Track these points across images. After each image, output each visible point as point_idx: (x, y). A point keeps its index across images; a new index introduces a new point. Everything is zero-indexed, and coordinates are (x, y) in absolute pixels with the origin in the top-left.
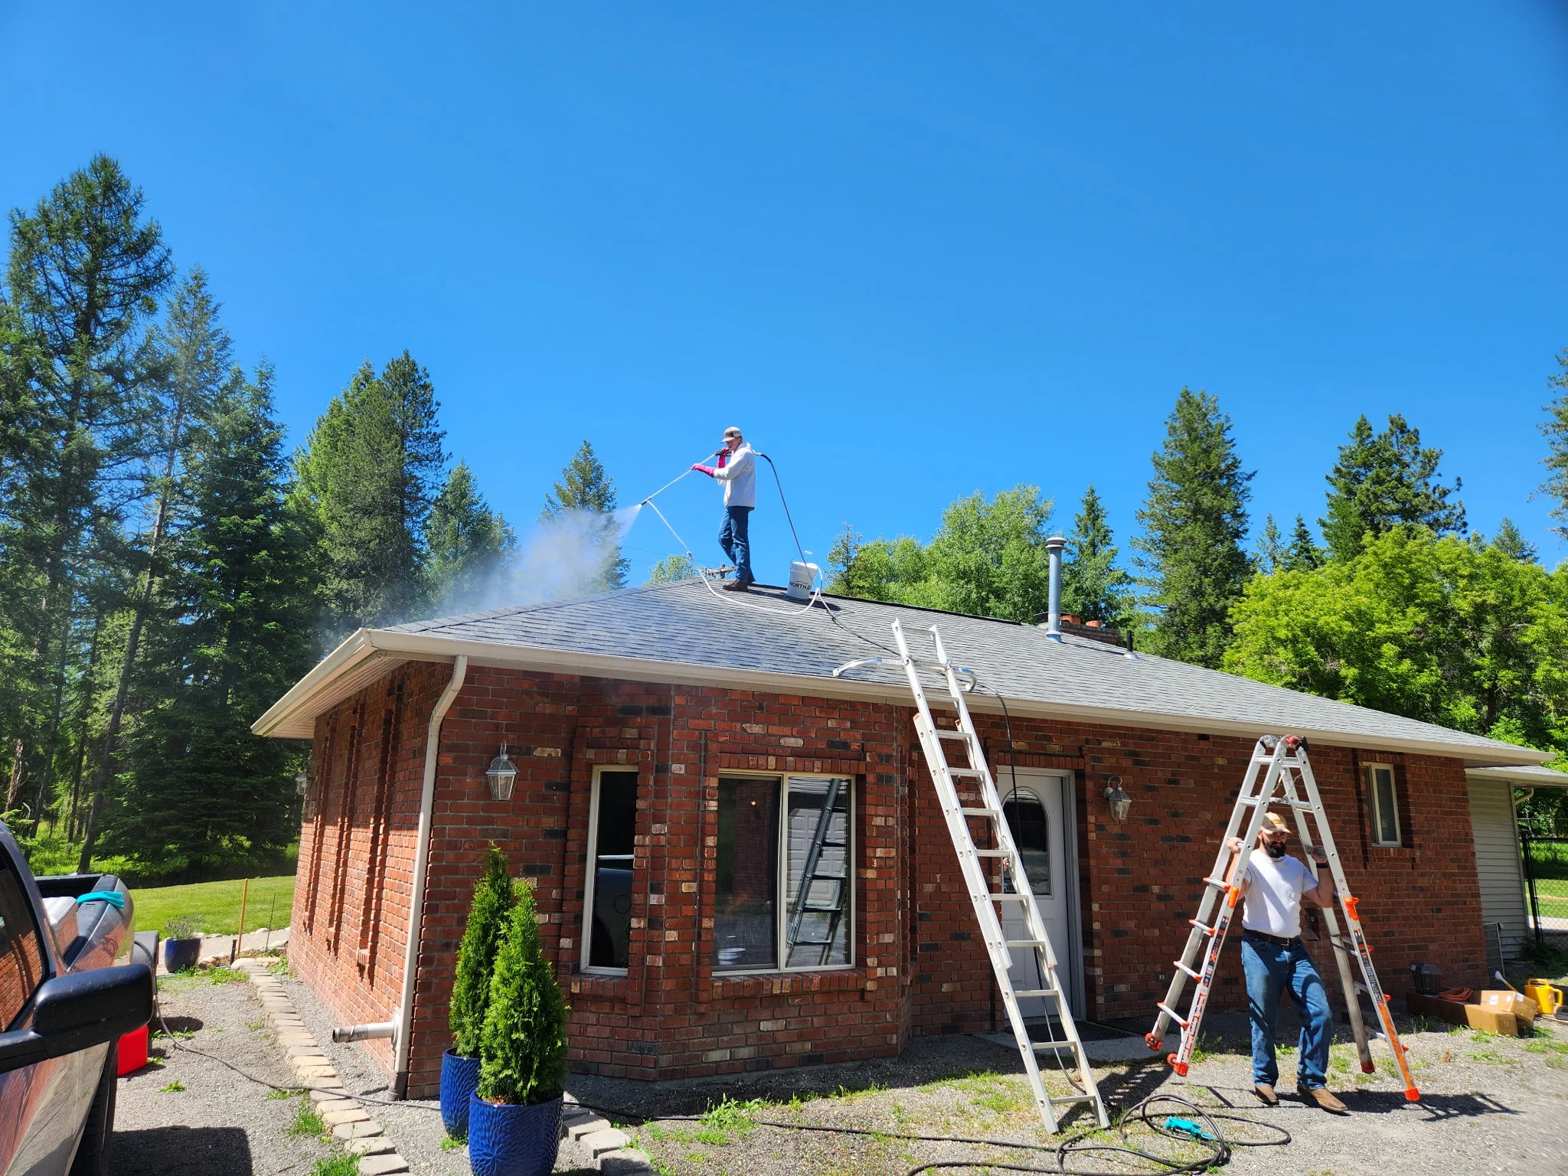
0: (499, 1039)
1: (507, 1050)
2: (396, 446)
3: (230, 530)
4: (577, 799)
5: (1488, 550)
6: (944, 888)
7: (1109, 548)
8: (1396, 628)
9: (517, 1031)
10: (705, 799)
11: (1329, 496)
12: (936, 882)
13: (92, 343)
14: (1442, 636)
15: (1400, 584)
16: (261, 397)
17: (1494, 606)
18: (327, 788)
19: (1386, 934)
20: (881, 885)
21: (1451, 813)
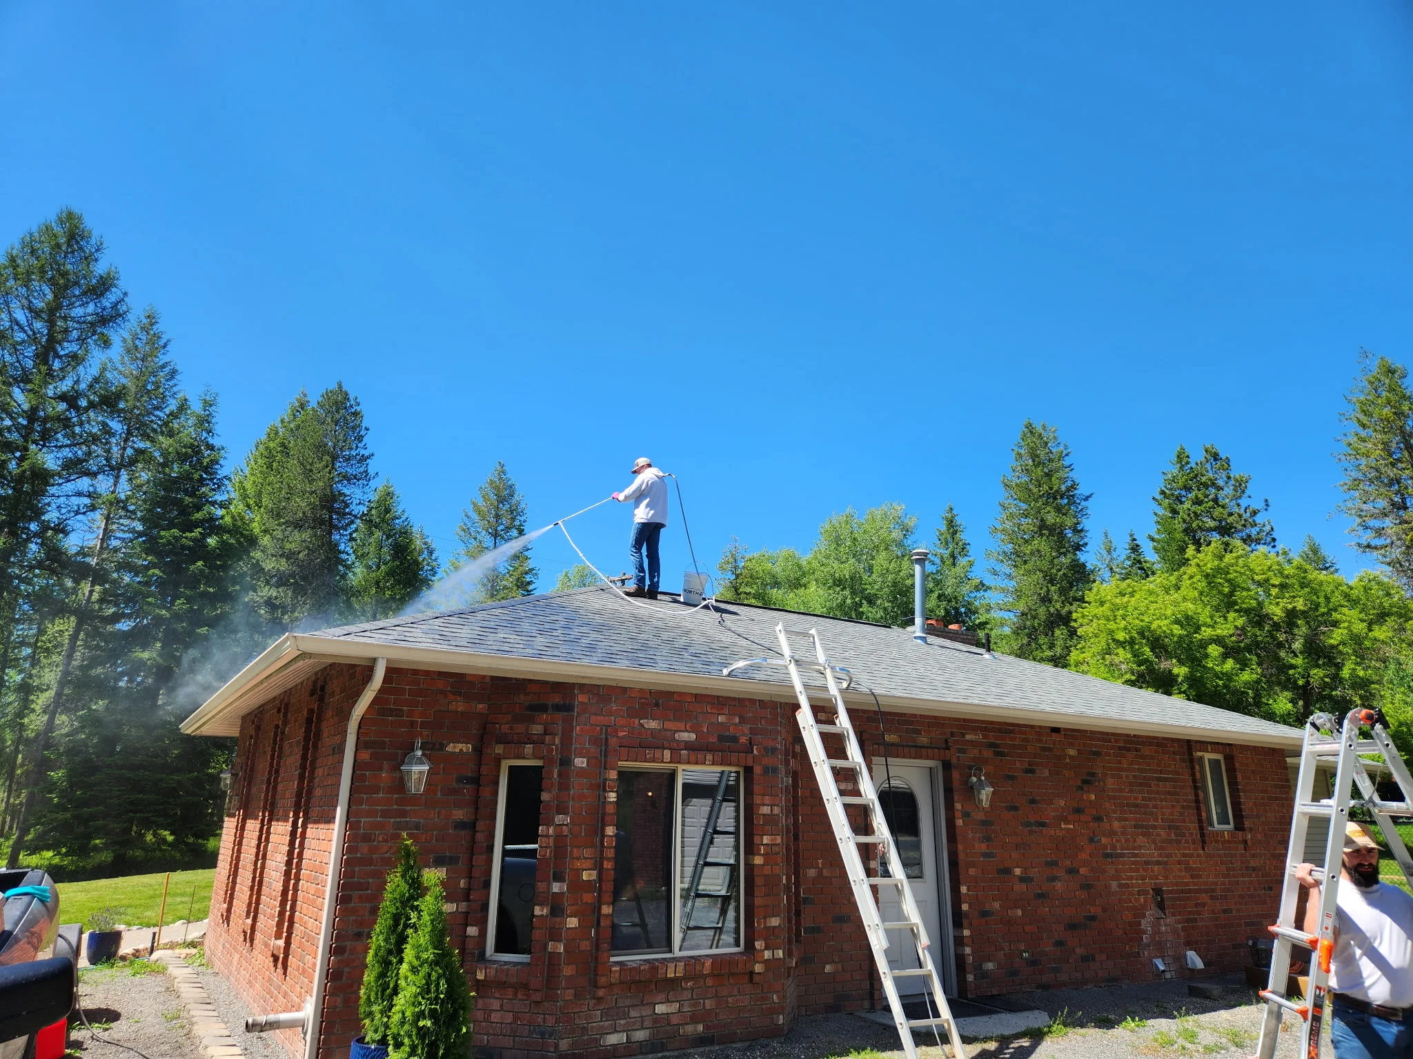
0: (407, 1027)
1: (414, 1038)
2: (327, 467)
3: (169, 543)
4: (486, 792)
5: (1295, 563)
6: (826, 873)
7: (967, 559)
8: (1219, 632)
9: (425, 1018)
10: (605, 790)
11: (1156, 514)
12: (817, 867)
13: (50, 374)
14: (1260, 638)
15: (1220, 592)
16: (205, 422)
17: (1303, 612)
18: (249, 784)
19: (1225, 911)
20: (767, 870)
21: (1276, 799)
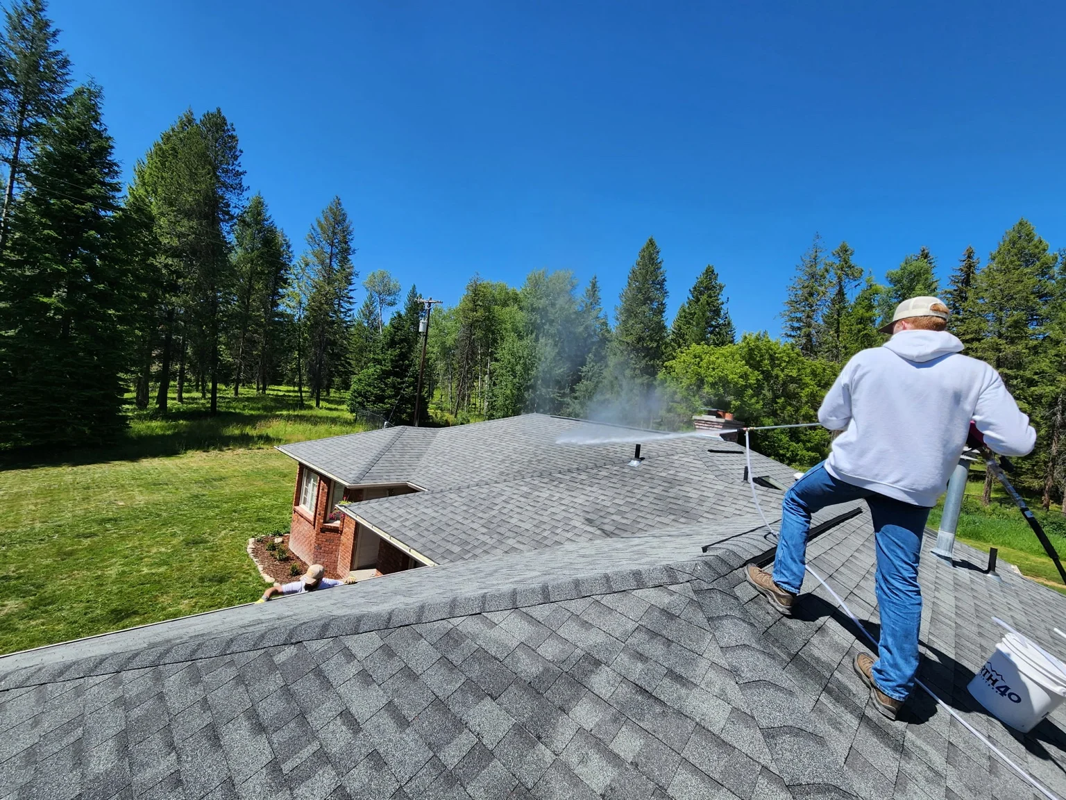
2: (209, 174)
3: (61, 210)
7: (599, 307)
